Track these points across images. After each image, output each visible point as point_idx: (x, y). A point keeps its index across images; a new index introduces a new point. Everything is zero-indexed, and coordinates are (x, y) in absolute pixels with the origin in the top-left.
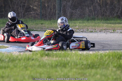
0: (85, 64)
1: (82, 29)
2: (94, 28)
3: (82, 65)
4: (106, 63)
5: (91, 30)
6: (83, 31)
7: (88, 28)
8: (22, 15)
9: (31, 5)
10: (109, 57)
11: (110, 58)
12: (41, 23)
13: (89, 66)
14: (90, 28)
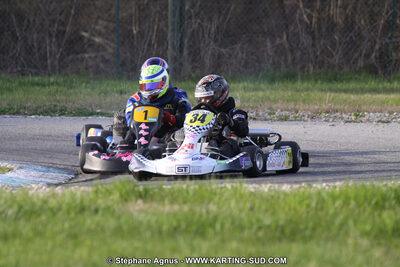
0: (269, 227)
1: (252, 108)
2: (291, 105)
3: (260, 228)
4: (338, 221)
5: (284, 113)
6: (257, 115)
7: (274, 106)
8: (56, 63)
9: (86, 31)
10: (346, 203)
11: (349, 204)
12: (119, 88)
13: (283, 232)
14: (279, 105)
